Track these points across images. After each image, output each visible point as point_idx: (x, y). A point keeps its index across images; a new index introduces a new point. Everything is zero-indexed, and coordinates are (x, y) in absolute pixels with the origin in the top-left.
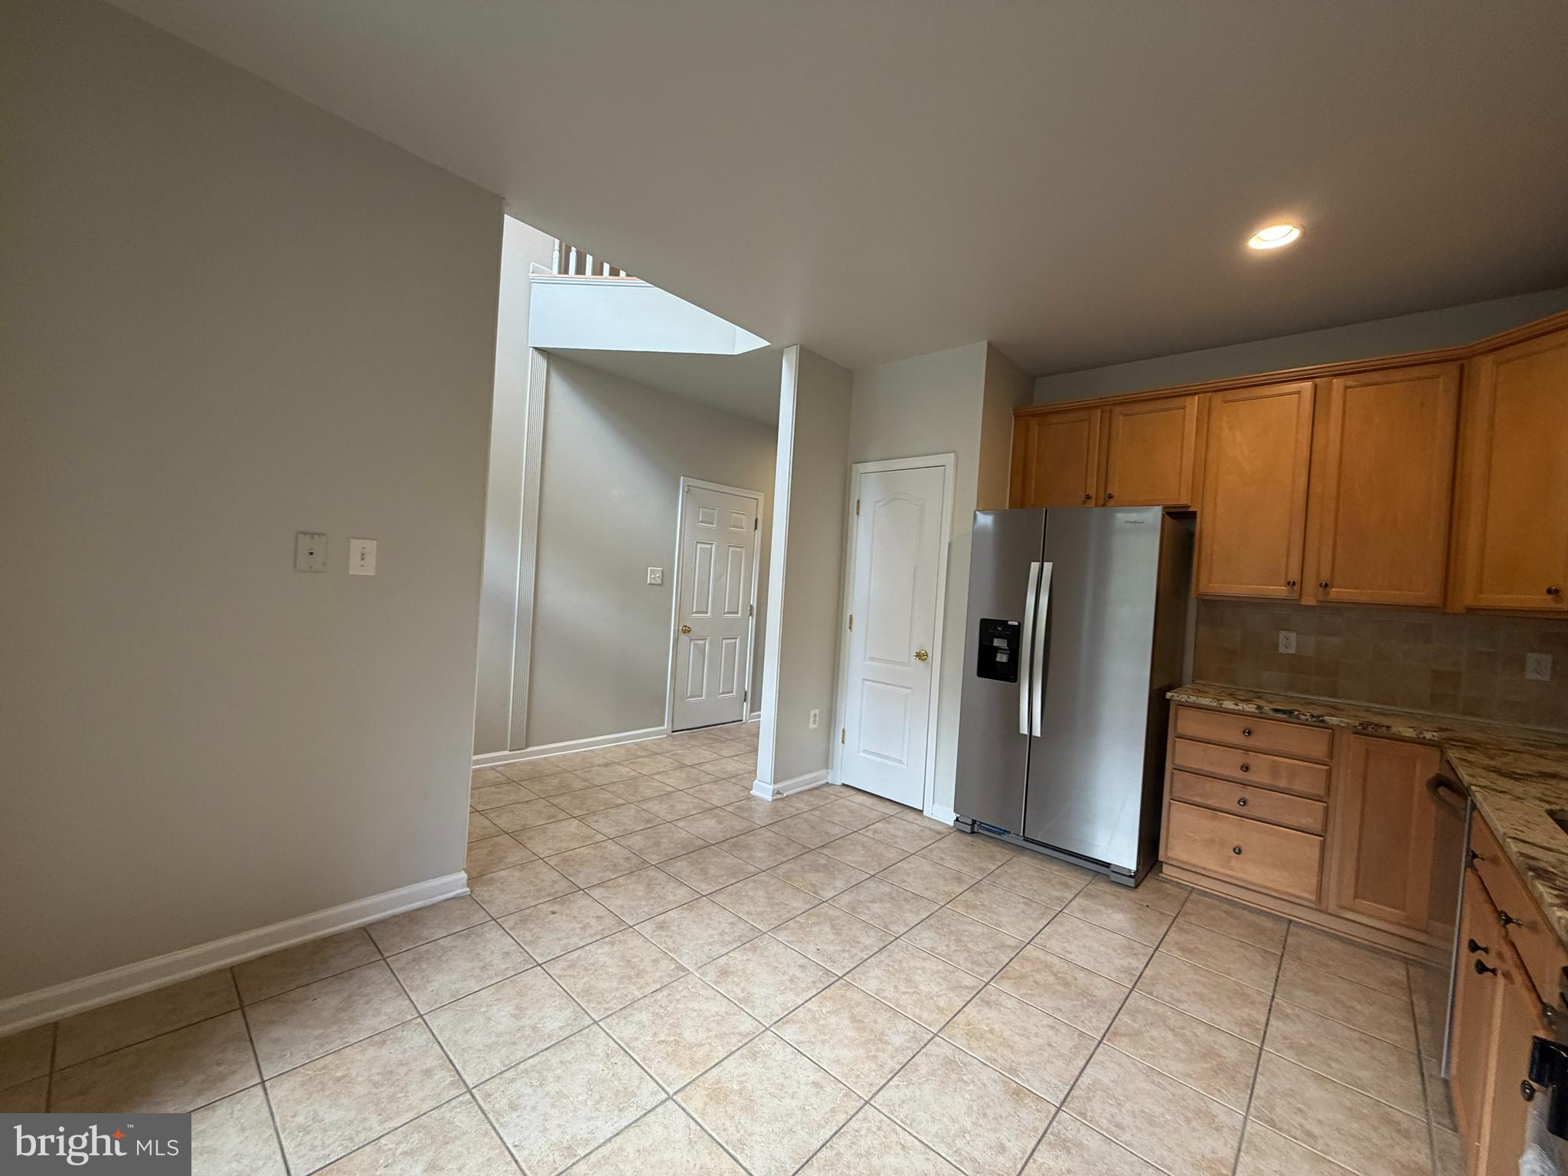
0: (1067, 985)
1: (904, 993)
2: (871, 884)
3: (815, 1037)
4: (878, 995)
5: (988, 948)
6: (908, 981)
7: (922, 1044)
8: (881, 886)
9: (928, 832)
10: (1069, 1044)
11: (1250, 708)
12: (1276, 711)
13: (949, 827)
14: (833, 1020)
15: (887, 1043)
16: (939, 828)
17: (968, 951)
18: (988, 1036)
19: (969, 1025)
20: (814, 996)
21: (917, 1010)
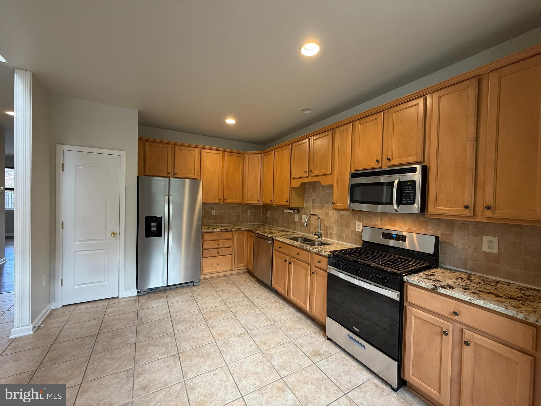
0: (218, 312)
1: (197, 341)
2: (140, 328)
3: (197, 369)
4: (193, 347)
5: (195, 317)
6: (194, 338)
7: (216, 345)
8: (145, 325)
9: (130, 302)
10: (233, 321)
11: (219, 230)
12: (224, 230)
13: (136, 296)
14: (194, 362)
15: (211, 353)
16: (132, 299)
17: (193, 321)
18: (222, 332)
19: (217, 334)
20: (180, 363)
21: (205, 341)
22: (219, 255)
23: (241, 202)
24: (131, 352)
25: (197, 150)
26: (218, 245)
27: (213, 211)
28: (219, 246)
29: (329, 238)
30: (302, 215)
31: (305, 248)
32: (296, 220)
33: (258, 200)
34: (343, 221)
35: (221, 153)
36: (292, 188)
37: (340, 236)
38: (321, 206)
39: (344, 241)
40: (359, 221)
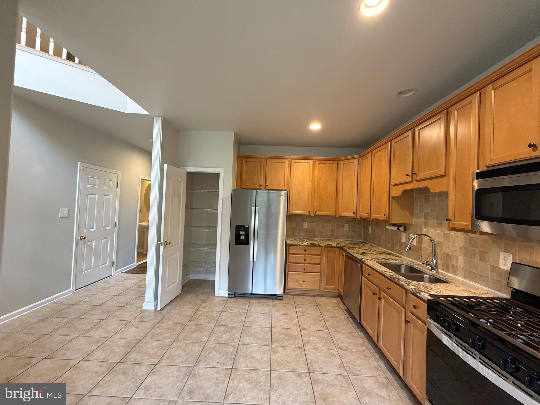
0: (287, 336)
1: (254, 362)
2: (216, 329)
3: (239, 395)
4: (247, 368)
5: (264, 335)
6: (252, 357)
7: (269, 376)
8: (221, 328)
9: (221, 302)
10: (299, 353)
11: (306, 244)
12: (311, 244)
13: (226, 297)
14: (241, 385)
15: (261, 382)
16: (223, 299)
17: (260, 338)
18: (282, 362)
19: (276, 362)
20: (229, 381)
21: (261, 366)
22: (305, 271)
23: (334, 214)
24: (199, 350)
25: (287, 161)
26: (305, 260)
27: (304, 223)
28: (306, 262)
29: (451, 273)
30: (411, 235)
31: (397, 282)
32: (402, 241)
33: (354, 213)
34: (475, 249)
35: (311, 161)
36: (392, 197)
37: (470, 272)
38: (437, 223)
39: (476, 282)
40: (506, 251)
